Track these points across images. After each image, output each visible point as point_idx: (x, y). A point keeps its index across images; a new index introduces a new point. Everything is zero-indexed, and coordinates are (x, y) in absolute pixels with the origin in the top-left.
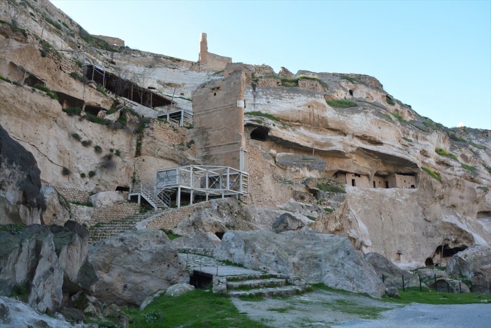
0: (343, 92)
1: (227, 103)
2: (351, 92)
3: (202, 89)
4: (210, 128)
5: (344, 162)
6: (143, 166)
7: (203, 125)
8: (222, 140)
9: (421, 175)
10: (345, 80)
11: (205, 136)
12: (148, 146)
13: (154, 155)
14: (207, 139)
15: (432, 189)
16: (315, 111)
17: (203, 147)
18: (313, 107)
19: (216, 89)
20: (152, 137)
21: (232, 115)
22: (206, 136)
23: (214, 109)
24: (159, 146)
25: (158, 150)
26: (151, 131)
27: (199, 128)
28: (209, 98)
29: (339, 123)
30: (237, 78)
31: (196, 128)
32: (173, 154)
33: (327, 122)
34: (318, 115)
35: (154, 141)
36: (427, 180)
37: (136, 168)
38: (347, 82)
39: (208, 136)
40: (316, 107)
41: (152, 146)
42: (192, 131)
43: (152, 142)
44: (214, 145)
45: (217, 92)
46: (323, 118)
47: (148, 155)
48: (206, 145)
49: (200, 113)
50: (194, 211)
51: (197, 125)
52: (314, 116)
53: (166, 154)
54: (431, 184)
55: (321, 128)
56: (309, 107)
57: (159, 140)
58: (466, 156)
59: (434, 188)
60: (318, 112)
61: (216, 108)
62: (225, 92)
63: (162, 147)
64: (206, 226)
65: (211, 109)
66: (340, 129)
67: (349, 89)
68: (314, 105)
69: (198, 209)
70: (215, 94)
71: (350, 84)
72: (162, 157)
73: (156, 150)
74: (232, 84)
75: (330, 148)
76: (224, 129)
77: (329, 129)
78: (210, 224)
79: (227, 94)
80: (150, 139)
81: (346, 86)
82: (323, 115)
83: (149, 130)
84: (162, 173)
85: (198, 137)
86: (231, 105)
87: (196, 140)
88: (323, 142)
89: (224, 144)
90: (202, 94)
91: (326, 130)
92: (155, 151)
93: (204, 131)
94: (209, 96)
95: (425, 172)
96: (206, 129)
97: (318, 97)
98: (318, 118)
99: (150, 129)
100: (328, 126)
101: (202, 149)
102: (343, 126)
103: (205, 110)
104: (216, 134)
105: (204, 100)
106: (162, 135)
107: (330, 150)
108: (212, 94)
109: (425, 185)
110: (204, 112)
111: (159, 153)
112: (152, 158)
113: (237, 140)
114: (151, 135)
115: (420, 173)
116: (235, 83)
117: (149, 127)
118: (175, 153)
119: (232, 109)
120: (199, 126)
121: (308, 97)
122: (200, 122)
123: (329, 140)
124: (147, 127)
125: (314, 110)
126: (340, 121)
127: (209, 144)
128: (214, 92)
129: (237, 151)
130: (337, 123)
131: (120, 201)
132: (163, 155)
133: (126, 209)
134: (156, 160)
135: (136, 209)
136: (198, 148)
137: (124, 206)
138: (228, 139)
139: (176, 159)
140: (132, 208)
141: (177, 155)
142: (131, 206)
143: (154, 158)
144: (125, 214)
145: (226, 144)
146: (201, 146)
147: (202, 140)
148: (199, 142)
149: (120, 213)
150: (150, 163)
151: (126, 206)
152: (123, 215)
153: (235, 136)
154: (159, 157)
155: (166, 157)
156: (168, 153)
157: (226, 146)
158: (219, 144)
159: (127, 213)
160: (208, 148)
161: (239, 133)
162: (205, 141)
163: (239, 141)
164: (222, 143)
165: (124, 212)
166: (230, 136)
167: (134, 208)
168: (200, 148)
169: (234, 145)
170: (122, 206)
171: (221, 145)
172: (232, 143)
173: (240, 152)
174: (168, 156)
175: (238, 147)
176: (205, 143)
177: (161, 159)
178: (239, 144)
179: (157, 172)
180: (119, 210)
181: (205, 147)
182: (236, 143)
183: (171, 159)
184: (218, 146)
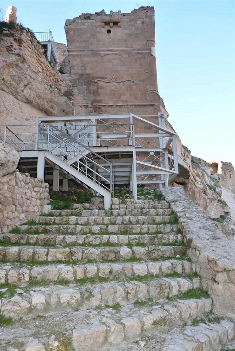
1: (132, 47)
3: (85, 20)
4: (102, 78)
7: (88, 71)
8: (123, 98)
9: (190, 185)
11: (93, 88)
12: (6, 71)
13: (15, 94)
14: (96, 93)
15: (194, 197)
17: (90, 105)
19: (112, 24)
20: (19, 55)
21: (141, 65)
22: (95, 88)
23: (108, 51)
24: (29, 77)
25: (26, 86)
26: (15, 45)
27: (81, 75)
28: (98, 35)
30: (146, 17)
31: (75, 74)
32: (51, 101)
35: (20, 64)
36: (192, 190)
39: (98, 88)
41: (15, 74)
42: (66, 78)
43: (17, 65)
44: (111, 103)
45: (112, 30)
47: (3, 90)
48: (94, 101)
49: (81, 53)
51: (77, 70)
53: (39, 97)
54: (194, 193)
57: (29, 66)
58: (199, 175)
59: (196, 196)
61: (111, 50)
62: (127, 32)
63: (33, 82)
65: (103, 51)
70: (109, 32)
72: (29, 102)
73: (22, 85)
74: (139, 23)
76: (127, 83)
79: (130, 35)
80: (13, 58)
83: (13, 42)
85: (80, 88)
86: (139, 50)
87: (76, 91)
89: (129, 104)
90: (85, 27)
92: (18, 84)
93: (91, 81)
94: (99, 32)
95: (192, 183)
96: (93, 78)
99: (15, 40)
101: (86, 107)
103: (92, 51)
104: (113, 88)
105: (89, 35)
106: (33, 59)
108: (105, 30)
109: (191, 193)
110: (90, 53)
111: (27, 92)
112: (11, 98)
113: (152, 102)
114: (17, 51)
115: (190, 183)
116: (143, 23)
117: (12, 35)
118: (56, 100)
119: (140, 56)
120: (80, 72)
122: (83, 66)
124: (7, 35)
127: (100, 101)
128: (108, 28)
129: (153, 117)
131: (9, 163)
132: (33, 98)
133: (23, 196)
134: (19, 104)
135: (42, 196)
136: (80, 104)
137: (17, 183)
138: (136, 98)
139: (54, 110)
140: (35, 191)
141: (57, 104)
142: (34, 187)
143: (15, 99)
144: (21, 211)
145: (132, 104)
146: (84, 102)
147: (86, 93)
148: (81, 95)
149: (8, 207)
150: (7, 107)
151: (23, 184)
152: (16, 214)
153: (147, 95)
154: (24, 100)
155: (38, 104)
156: (43, 97)
157: (131, 108)
158: (119, 103)
159: (24, 208)
160: (98, 106)
161: (154, 91)
162: (92, 95)
163: (156, 103)
164: (125, 103)
165: (17, 205)
166: (140, 94)
167: (39, 193)
168: (84, 105)
169: (146, 108)
170: (14, 184)
171: (122, 105)
172: (143, 105)
173: (159, 119)
174: (42, 103)
175: (154, 112)
176: (93, 98)
177: (28, 105)
178: (156, 107)
179: (40, 122)
180: (5, 197)
181: (94, 104)
182: (150, 105)
183: (46, 109)
184: (117, 105)
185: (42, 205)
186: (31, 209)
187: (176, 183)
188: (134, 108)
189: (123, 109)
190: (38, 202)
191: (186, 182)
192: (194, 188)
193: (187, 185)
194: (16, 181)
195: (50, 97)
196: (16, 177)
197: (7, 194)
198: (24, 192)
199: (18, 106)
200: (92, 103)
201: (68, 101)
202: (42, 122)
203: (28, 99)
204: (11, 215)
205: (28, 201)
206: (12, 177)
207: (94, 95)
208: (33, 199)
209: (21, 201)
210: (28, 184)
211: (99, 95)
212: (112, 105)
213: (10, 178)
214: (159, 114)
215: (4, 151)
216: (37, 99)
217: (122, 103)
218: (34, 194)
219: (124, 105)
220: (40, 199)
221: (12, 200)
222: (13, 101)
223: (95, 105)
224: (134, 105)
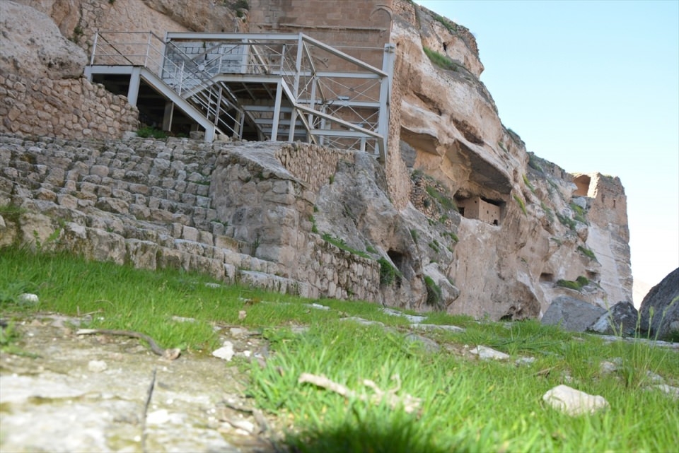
0: (437, 42)
2: (445, 46)
5: (430, 161)
6: (109, 19)
8: (331, 16)
9: (510, 207)
10: (440, 24)
14: (287, 6)
15: (518, 230)
16: (406, 56)
17: (275, 25)
18: (404, 46)
29: (437, 89)
32: (202, 12)
33: (420, 82)
34: (410, 64)
36: (515, 216)
38: (442, 29)
40: (408, 50)
44: (309, 24)
46: (416, 72)
48: (282, 20)
50: (338, 169)
52: (402, 64)
54: (519, 223)
55: (408, 91)
56: (398, 45)
58: (542, 192)
59: (521, 229)
60: (409, 59)
64: (374, 224)
66: (436, 100)
67: (443, 41)
68: (406, 45)
69: (348, 165)
71: (446, 32)
72: (167, 12)
75: (420, 130)
77: (419, 95)
81: (440, 34)
82: (416, 68)
84: (185, 44)
88: (411, 114)
89: (339, 27)
91: (415, 96)
95: (516, 203)
97: (414, 33)
98: (409, 70)
100: (420, 89)
102: (441, 97)
107: (421, 132)
109: (511, 223)
112: (140, 4)
113: (376, 24)
115: (511, 203)
118: (210, 11)
121: (400, 27)
123: (420, 114)
125: (405, 53)
126: (440, 85)
127: (292, 20)
130: (434, 87)
131: (72, 65)
132: (174, 6)
133: (92, 110)
134: (151, 14)
135: (124, 118)
136: (260, 24)
137: (83, 92)
138: (351, 17)
139: (207, 28)
140: (112, 110)
141: (212, 18)
142: (110, 104)
143: (145, 6)
144: (86, 126)
145: (343, 27)
146: (267, 20)
147: (272, 6)
148: (264, 9)
149: (66, 115)
150: (131, 17)
151: (93, 95)
152: (78, 126)
153: (372, 12)
154: (160, 9)
155: (181, 16)
156: (189, 5)
157: (342, 34)
158: (323, 24)
159: (92, 124)
160: (288, 29)
161: (384, 8)
162: (280, 9)
163: (384, 27)
164: (332, 25)
165: (81, 116)
166: (358, 11)
167: (118, 114)
168: (265, 24)
169: (366, 36)
170: (79, 92)
171: (327, 29)
172: (361, 30)
173: (385, 54)
174: (187, 15)
175: (378, 42)
176: (280, 13)
177: (165, 17)
178: (382, 35)
179: (169, 40)
180: (64, 102)
181: (281, 24)
182: (373, 31)
183: (194, 25)
184: (318, 28)
185: (122, 130)
186: (103, 127)
187: (484, 199)
188: (346, 34)
189: (328, 34)
190: (117, 124)
191: (505, 200)
192: (518, 213)
193: (505, 206)
194: (82, 89)
195: (201, 7)
196: (82, 84)
197: (67, 99)
198: (94, 105)
199: (150, 17)
200: (279, 23)
201: (230, 15)
202: (172, 39)
203: (166, 7)
204: (70, 125)
205: (99, 118)
206: (76, 82)
207: (284, 10)
208: (107, 118)
209: (87, 114)
210: (101, 97)
211: (291, 9)
212: (310, 28)
213: (73, 82)
214: (386, 45)
215: (66, 49)
216: (180, 8)
217: (328, 24)
218: (109, 111)
219: (331, 29)
220: (121, 122)
221: (73, 108)
222: (142, 9)
223: (282, 26)
224: (347, 29)
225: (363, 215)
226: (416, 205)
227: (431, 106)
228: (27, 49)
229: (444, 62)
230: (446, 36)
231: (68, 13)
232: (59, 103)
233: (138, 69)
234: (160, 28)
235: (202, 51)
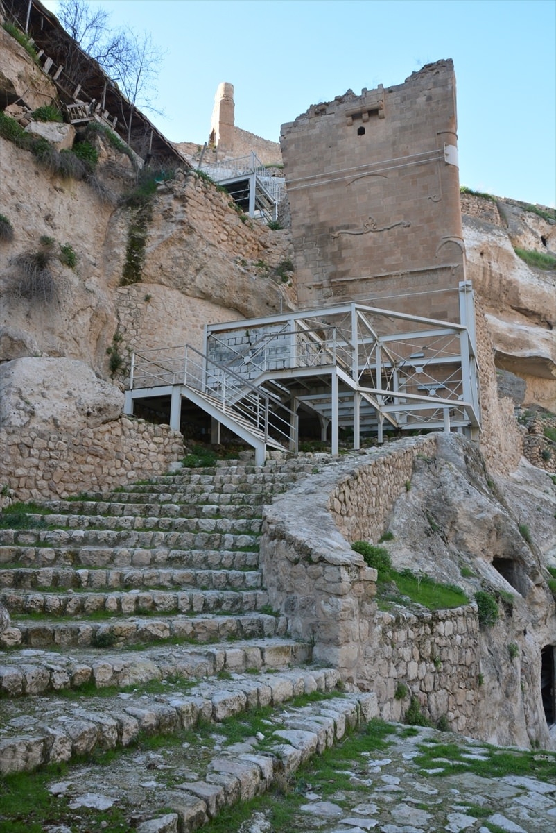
0: (532, 239)
1: (406, 153)
2: (544, 240)
3: (317, 119)
4: (348, 227)
5: (546, 388)
6: (146, 318)
7: (322, 218)
8: (389, 261)
10: (533, 215)
11: (332, 248)
12: (165, 251)
13: (182, 287)
14: (337, 258)
16: (494, 266)
17: (325, 283)
18: (489, 255)
19: (365, 116)
20: (182, 223)
21: (425, 187)
22: (336, 249)
23: (359, 170)
24: (201, 256)
25: (198, 271)
26: (176, 206)
27: (310, 227)
28: (340, 142)
29: (541, 297)
30: (435, 84)
31: (299, 227)
32: (243, 289)
33: (517, 294)
34: (501, 275)
35: (185, 237)
37: (123, 322)
38: (537, 220)
39: (340, 249)
40: (496, 257)
41: (178, 254)
42: (284, 237)
43: (180, 239)
44: (365, 274)
45: (367, 126)
46: (510, 283)
47: (162, 284)
48: (333, 275)
49: (310, 184)
50: (415, 469)
51: (303, 218)
52: (491, 276)
53: (222, 286)
55: (504, 306)
56: (482, 254)
57: (201, 236)
60: (499, 268)
61: (366, 169)
62: (397, 124)
63: (210, 262)
64: (469, 531)
65: (349, 173)
66: (542, 311)
67: (540, 235)
68: (493, 252)
69: (427, 462)
70: (361, 131)
71: (543, 223)
72: (205, 297)
73: (191, 271)
74: (421, 100)
75: (527, 353)
76: (395, 230)
77: (519, 310)
78: (481, 524)
79: (403, 129)
80: (174, 229)
81: (534, 227)
82: (510, 277)
83: (173, 202)
84: (226, 335)
85: (308, 252)
86: (420, 158)
87: (299, 260)
88: (511, 336)
89: (401, 271)
90: (316, 131)
91: (514, 311)
92: (185, 270)
93: (328, 237)
94: (341, 137)
96: (332, 230)
97: (500, 236)
98: (500, 281)
99: (176, 197)
100: (518, 302)
101: (320, 287)
102: (548, 307)
103: (330, 176)
104: (370, 244)
105: (324, 147)
106: (209, 223)
107: (527, 355)
108: (353, 130)
110: (326, 181)
111: (200, 280)
112: (177, 294)
113: (445, 261)
114: (178, 217)
116: (429, 98)
117: (171, 191)
118: (251, 286)
119: (423, 169)
120: (307, 221)
121: (481, 232)
122: (312, 210)
123: (524, 333)
124: (163, 192)
125: (492, 262)
126: (544, 293)
127: (344, 274)
128: (358, 124)
129: (448, 294)
130: (537, 296)
131: (110, 408)
132: (212, 288)
133: (134, 449)
134: (189, 302)
135: (168, 449)
136: (308, 284)
137: (123, 432)
138: (413, 257)
139: (250, 304)
140: (155, 443)
141: (254, 293)
142: (152, 437)
143: (182, 296)
144: (130, 468)
145: (406, 271)
146: (316, 278)
147: (319, 261)
148: (311, 266)
149: (109, 462)
150: (169, 310)
151: (134, 433)
152: (122, 470)
153: (438, 247)
154: (198, 295)
155: (221, 297)
156: (228, 284)
157: (405, 279)
158: (381, 272)
159: (136, 465)
160: (341, 284)
161: (452, 239)
162: (329, 263)
163: (455, 262)
164: (392, 270)
165: (124, 459)
166: (421, 248)
167: (162, 446)
168: (314, 283)
169: (434, 276)
170: (119, 434)
171: (387, 276)
172: (428, 270)
173: (461, 294)
174: (227, 295)
175: (451, 282)
176: (330, 268)
177: (204, 302)
178: (454, 272)
179: (209, 333)
180: (105, 449)
181: (333, 281)
182: (442, 269)
183: (236, 304)
184: (376, 278)
185: (167, 462)
186: (147, 465)
188: (410, 279)
189: (389, 283)
190: (161, 457)
194: (122, 430)
195: (241, 283)
196: (122, 424)
197: (108, 445)
198: (136, 443)
199: (188, 306)
200: (330, 279)
201: (273, 286)
202: (213, 332)
203: (204, 291)
204: (113, 472)
205: (142, 456)
206: (116, 424)
207: (334, 263)
208: (150, 453)
209: (130, 455)
210: (142, 433)
211: (342, 260)
212: (367, 279)
213: (112, 425)
214: (461, 284)
216: (219, 289)
217: (387, 271)
218: (152, 446)
219: (391, 276)
220: (165, 453)
221: (115, 453)
222: (179, 299)
223: (335, 282)
224: (411, 273)
225: (453, 523)
226: (532, 460)
227: (537, 320)
228: (66, 404)
229: (545, 261)
230: (543, 228)
231: (105, 323)
232: (101, 451)
233: (179, 387)
234: (200, 315)
235: (246, 340)
